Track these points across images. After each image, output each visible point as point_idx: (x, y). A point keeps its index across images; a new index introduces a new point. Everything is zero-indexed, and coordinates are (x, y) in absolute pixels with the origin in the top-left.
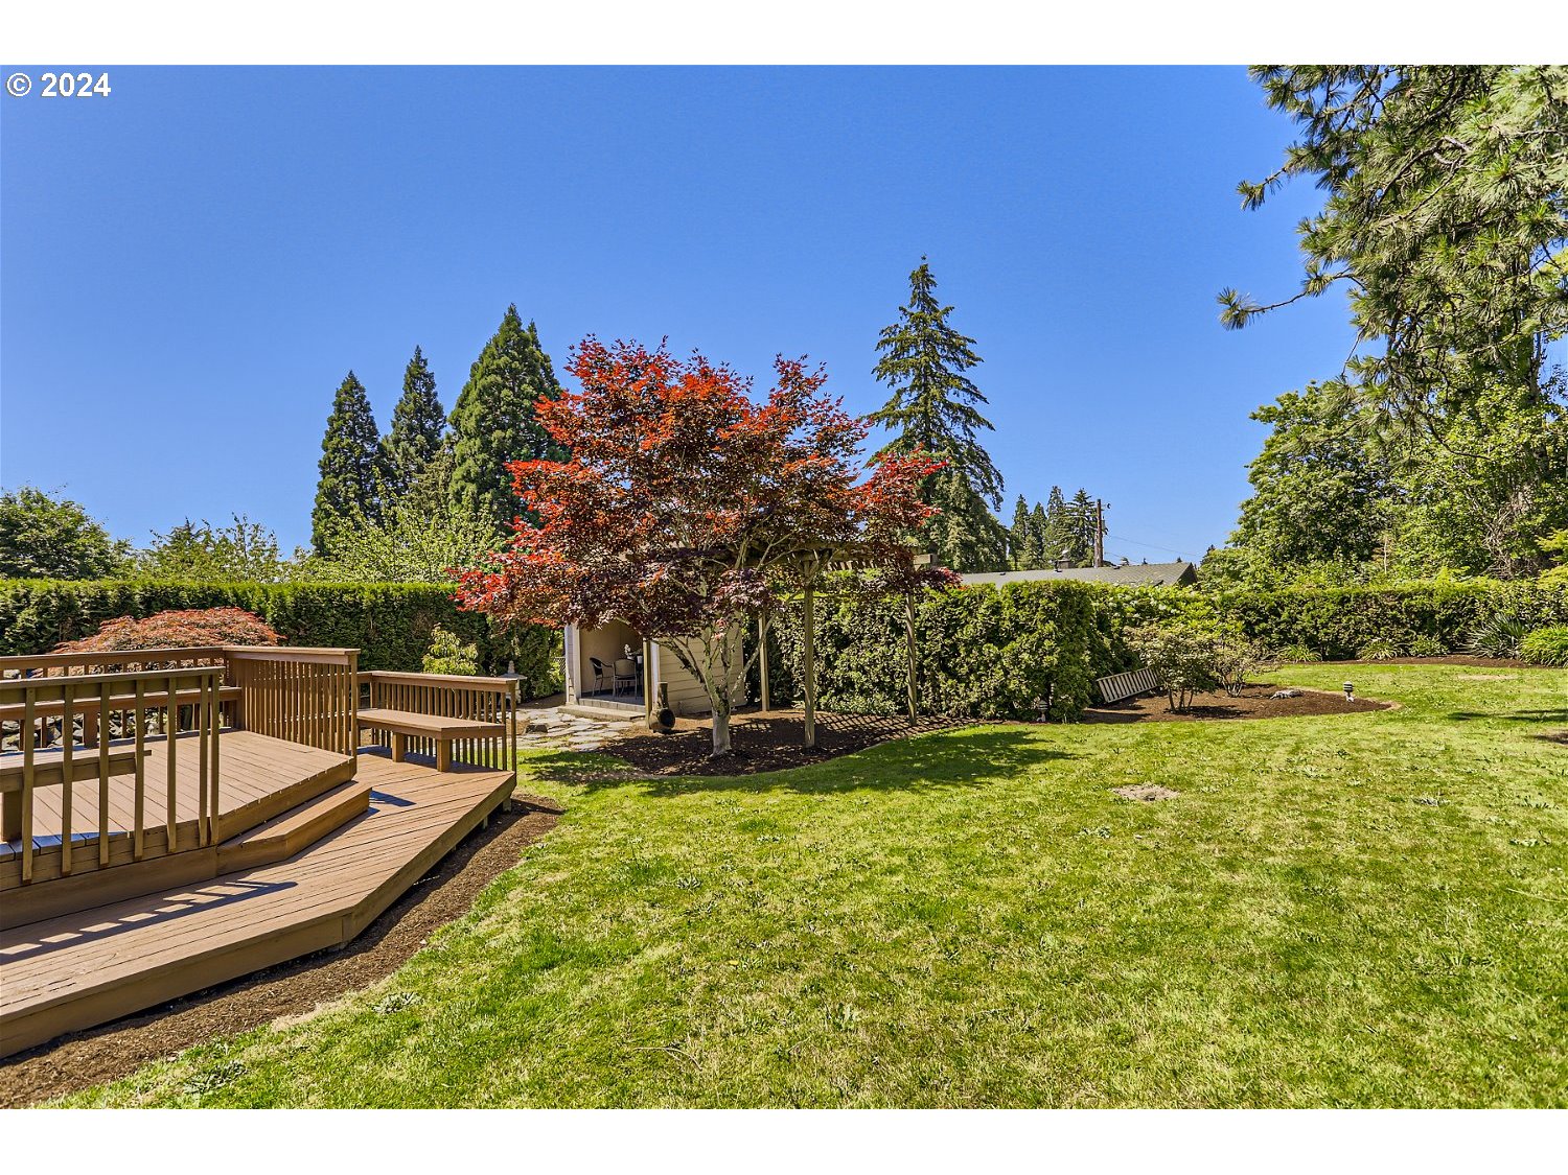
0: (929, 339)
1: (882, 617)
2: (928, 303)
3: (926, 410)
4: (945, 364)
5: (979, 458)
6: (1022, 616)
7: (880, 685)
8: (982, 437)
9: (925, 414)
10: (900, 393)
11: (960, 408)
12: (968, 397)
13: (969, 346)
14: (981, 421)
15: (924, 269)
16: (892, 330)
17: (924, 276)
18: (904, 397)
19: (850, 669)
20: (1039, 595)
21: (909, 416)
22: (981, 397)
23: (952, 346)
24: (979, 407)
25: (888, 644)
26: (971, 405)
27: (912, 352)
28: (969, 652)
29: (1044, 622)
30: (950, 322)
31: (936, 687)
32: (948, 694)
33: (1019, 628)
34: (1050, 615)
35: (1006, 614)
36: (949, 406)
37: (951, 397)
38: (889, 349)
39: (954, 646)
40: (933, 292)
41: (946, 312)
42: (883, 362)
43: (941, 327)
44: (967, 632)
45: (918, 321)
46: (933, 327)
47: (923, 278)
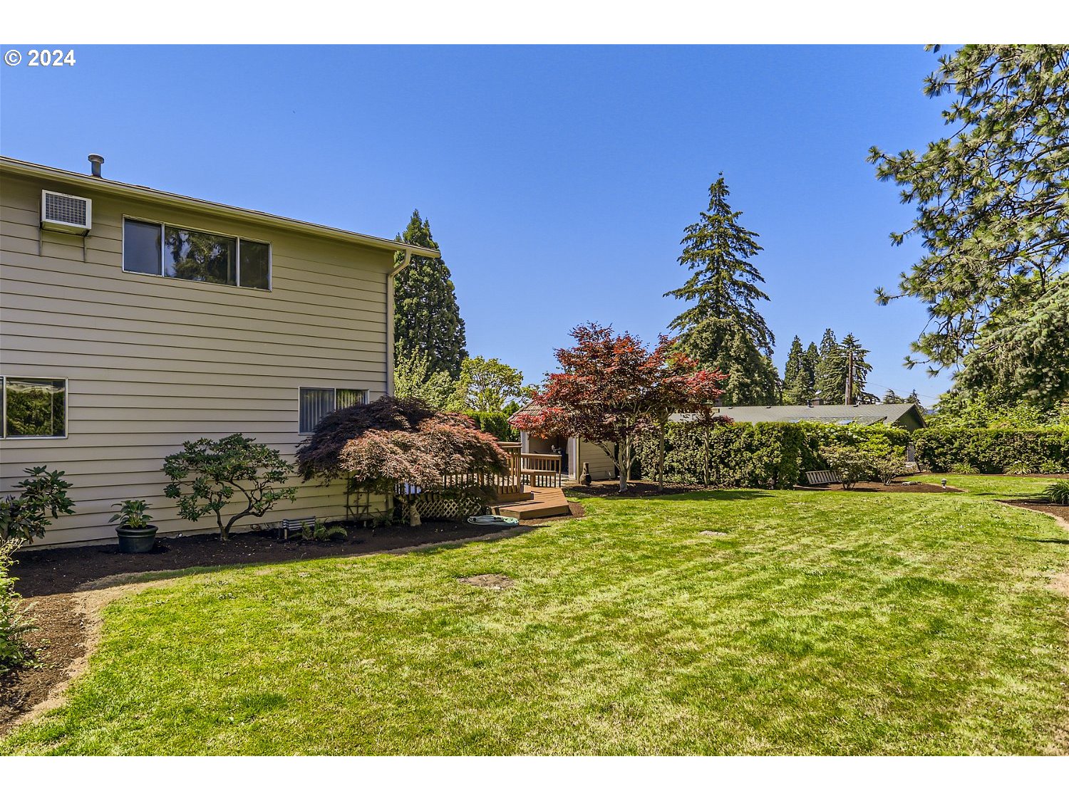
0: (723, 235)
1: (691, 436)
2: (724, 208)
3: (718, 288)
4: (734, 253)
5: (758, 322)
6: (764, 439)
7: (689, 470)
8: (759, 306)
9: (716, 290)
10: (697, 274)
11: (745, 285)
12: (750, 277)
13: (753, 239)
14: (758, 294)
15: (720, 182)
16: (692, 228)
17: (720, 188)
18: (701, 277)
19: (673, 461)
20: (773, 429)
21: (702, 292)
22: (760, 278)
23: (739, 239)
24: (758, 285)
25: (694, 450)
26: (751, 283)
27: (708, 244)
28: (736, 455)
29: (775, 442)
30: (739, 222)
31: (718, 471)
32: (724, 476)
33: (762, 444)
34: (778, 438)
35: (756, 437)
36: (734, 283)
37: (736, 277)
38: (690, 243)
39: (729, 453)
40: (727, 200)
41: (736, 215)
42: (686, 251)
43: (732, 226)
44: (736, 446)
45: (714, 222)
46: (725, 225)
47: (719, 189)
